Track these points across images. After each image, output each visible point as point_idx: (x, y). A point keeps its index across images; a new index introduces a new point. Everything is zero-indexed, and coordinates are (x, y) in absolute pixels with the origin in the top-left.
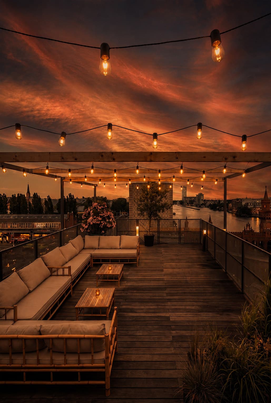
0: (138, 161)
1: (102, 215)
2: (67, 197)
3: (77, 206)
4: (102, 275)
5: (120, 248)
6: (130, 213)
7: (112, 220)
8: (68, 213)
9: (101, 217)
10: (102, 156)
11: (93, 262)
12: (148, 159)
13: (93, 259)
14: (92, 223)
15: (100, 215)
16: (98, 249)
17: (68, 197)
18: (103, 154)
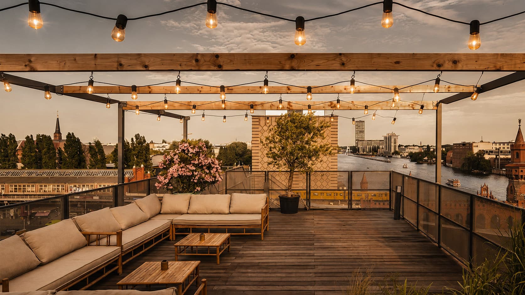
0: (267, 71)
1: (196, 162)
2: (132, 139)
3: (151, 156)
4: (188, 246)
5: (230, 213)
6: (253, 167)
7: (217, 171)
8: (134, 167)
9: (194, 165)
10: (197, 61)
11: (176, 232)
12: (287, 67)
13: (176, 229)
14: (176, 175)
15: (192, 162)
16: (188, 213)
17: (135, 140)
18: (199, 57)
